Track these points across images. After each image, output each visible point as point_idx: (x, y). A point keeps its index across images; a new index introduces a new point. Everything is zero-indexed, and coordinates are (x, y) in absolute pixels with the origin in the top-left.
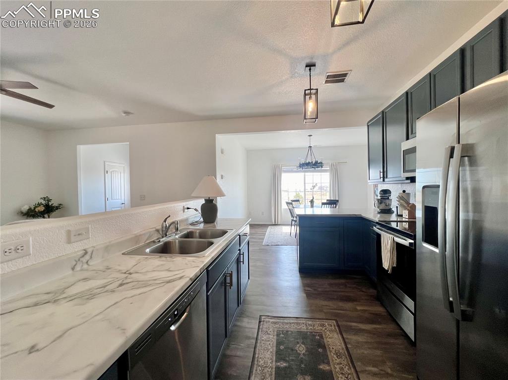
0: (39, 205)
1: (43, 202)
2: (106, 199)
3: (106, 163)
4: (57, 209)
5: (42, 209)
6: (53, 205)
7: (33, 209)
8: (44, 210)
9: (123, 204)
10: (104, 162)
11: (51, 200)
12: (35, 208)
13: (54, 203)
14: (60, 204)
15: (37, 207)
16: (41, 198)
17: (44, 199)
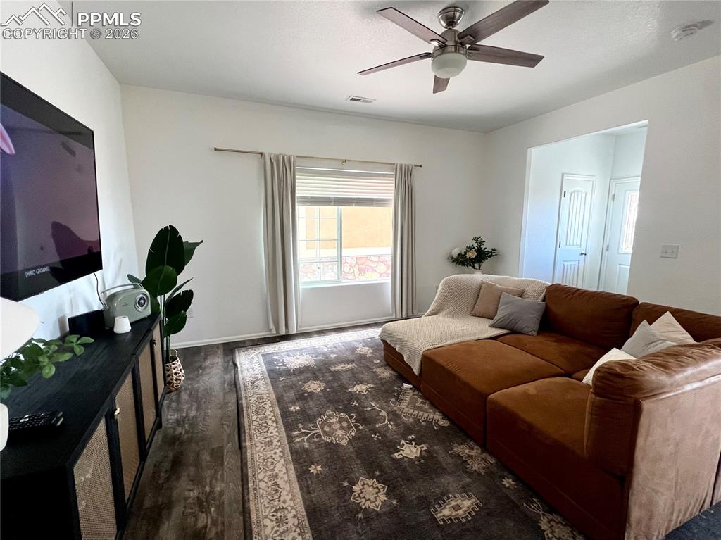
0: (471, 248)
1: (476, 245)
2: (558, 245)
3: (566, 177)
4: (490, 256)
5: (472, 254)
6: (486, 250)
7: (463, 253)
8: (476, 257)
9: (582, 254)
10: (563, 175)
11: (484, 242)
12: (465, 253)
13: (487, 247)
14: (494, 250)
15: (468, 251)
16: (474, 239)
17: (476, 240)
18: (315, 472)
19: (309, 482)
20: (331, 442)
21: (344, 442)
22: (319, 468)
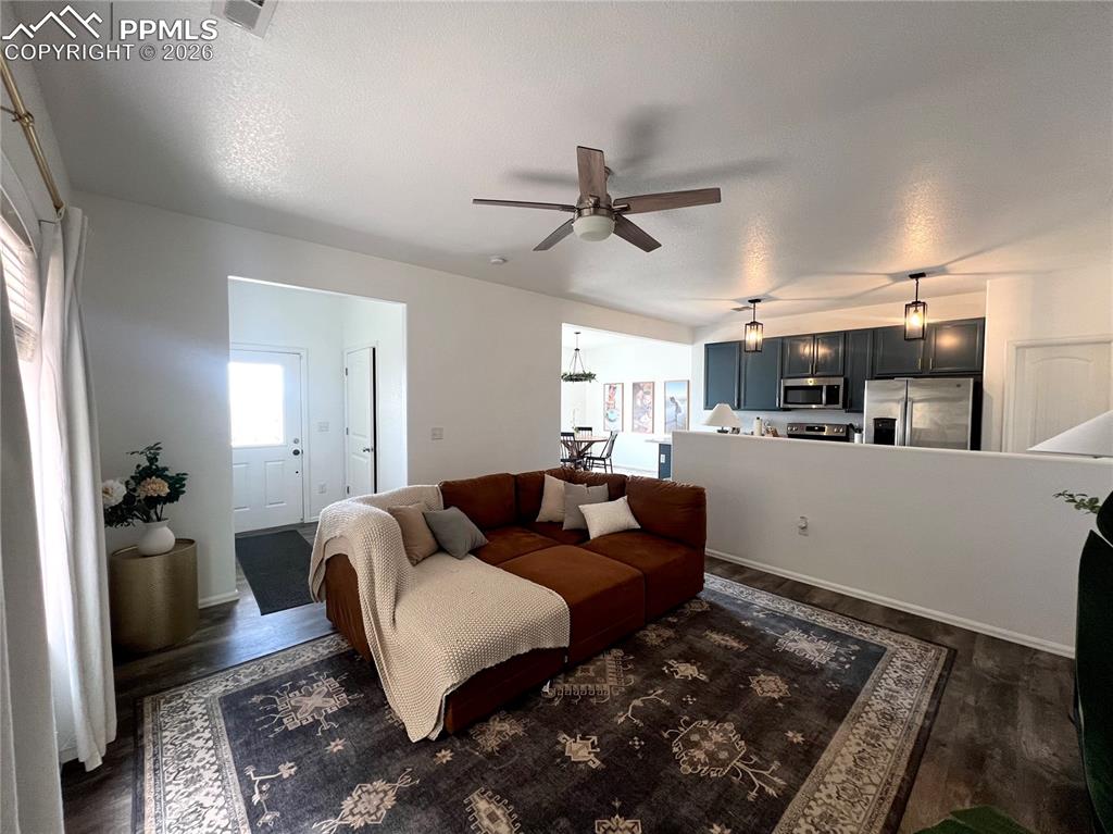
18: (799, 735)
19: (815, 734)
20: (742, 739)
21: (729, 726)
22: (790, 734)
